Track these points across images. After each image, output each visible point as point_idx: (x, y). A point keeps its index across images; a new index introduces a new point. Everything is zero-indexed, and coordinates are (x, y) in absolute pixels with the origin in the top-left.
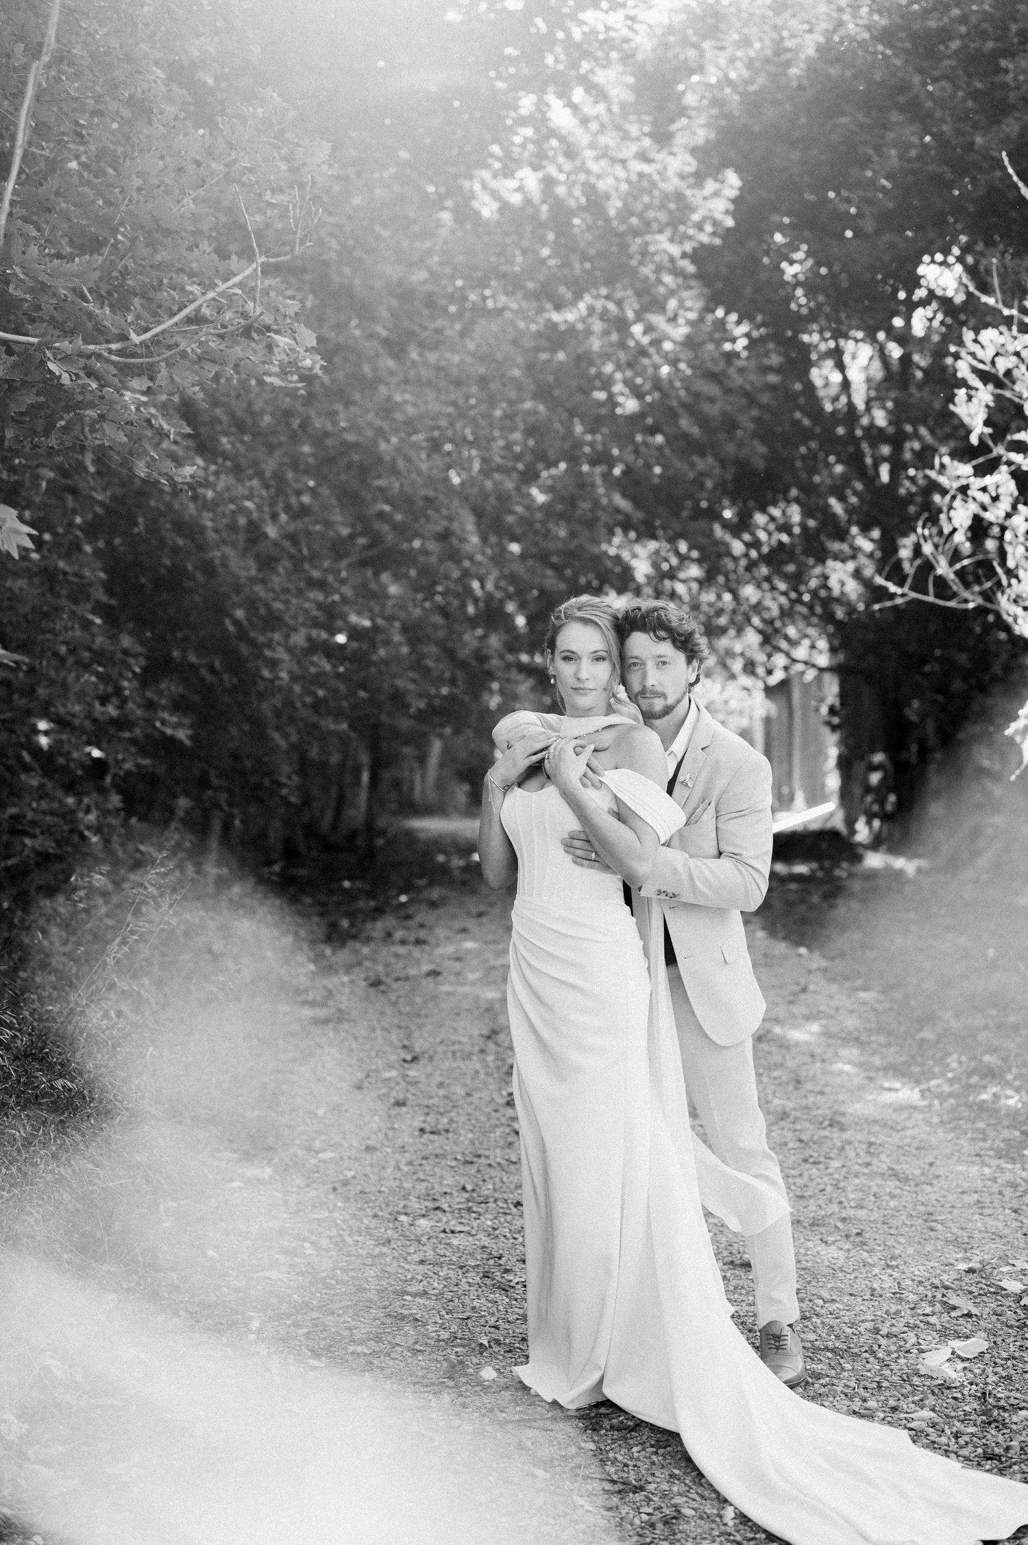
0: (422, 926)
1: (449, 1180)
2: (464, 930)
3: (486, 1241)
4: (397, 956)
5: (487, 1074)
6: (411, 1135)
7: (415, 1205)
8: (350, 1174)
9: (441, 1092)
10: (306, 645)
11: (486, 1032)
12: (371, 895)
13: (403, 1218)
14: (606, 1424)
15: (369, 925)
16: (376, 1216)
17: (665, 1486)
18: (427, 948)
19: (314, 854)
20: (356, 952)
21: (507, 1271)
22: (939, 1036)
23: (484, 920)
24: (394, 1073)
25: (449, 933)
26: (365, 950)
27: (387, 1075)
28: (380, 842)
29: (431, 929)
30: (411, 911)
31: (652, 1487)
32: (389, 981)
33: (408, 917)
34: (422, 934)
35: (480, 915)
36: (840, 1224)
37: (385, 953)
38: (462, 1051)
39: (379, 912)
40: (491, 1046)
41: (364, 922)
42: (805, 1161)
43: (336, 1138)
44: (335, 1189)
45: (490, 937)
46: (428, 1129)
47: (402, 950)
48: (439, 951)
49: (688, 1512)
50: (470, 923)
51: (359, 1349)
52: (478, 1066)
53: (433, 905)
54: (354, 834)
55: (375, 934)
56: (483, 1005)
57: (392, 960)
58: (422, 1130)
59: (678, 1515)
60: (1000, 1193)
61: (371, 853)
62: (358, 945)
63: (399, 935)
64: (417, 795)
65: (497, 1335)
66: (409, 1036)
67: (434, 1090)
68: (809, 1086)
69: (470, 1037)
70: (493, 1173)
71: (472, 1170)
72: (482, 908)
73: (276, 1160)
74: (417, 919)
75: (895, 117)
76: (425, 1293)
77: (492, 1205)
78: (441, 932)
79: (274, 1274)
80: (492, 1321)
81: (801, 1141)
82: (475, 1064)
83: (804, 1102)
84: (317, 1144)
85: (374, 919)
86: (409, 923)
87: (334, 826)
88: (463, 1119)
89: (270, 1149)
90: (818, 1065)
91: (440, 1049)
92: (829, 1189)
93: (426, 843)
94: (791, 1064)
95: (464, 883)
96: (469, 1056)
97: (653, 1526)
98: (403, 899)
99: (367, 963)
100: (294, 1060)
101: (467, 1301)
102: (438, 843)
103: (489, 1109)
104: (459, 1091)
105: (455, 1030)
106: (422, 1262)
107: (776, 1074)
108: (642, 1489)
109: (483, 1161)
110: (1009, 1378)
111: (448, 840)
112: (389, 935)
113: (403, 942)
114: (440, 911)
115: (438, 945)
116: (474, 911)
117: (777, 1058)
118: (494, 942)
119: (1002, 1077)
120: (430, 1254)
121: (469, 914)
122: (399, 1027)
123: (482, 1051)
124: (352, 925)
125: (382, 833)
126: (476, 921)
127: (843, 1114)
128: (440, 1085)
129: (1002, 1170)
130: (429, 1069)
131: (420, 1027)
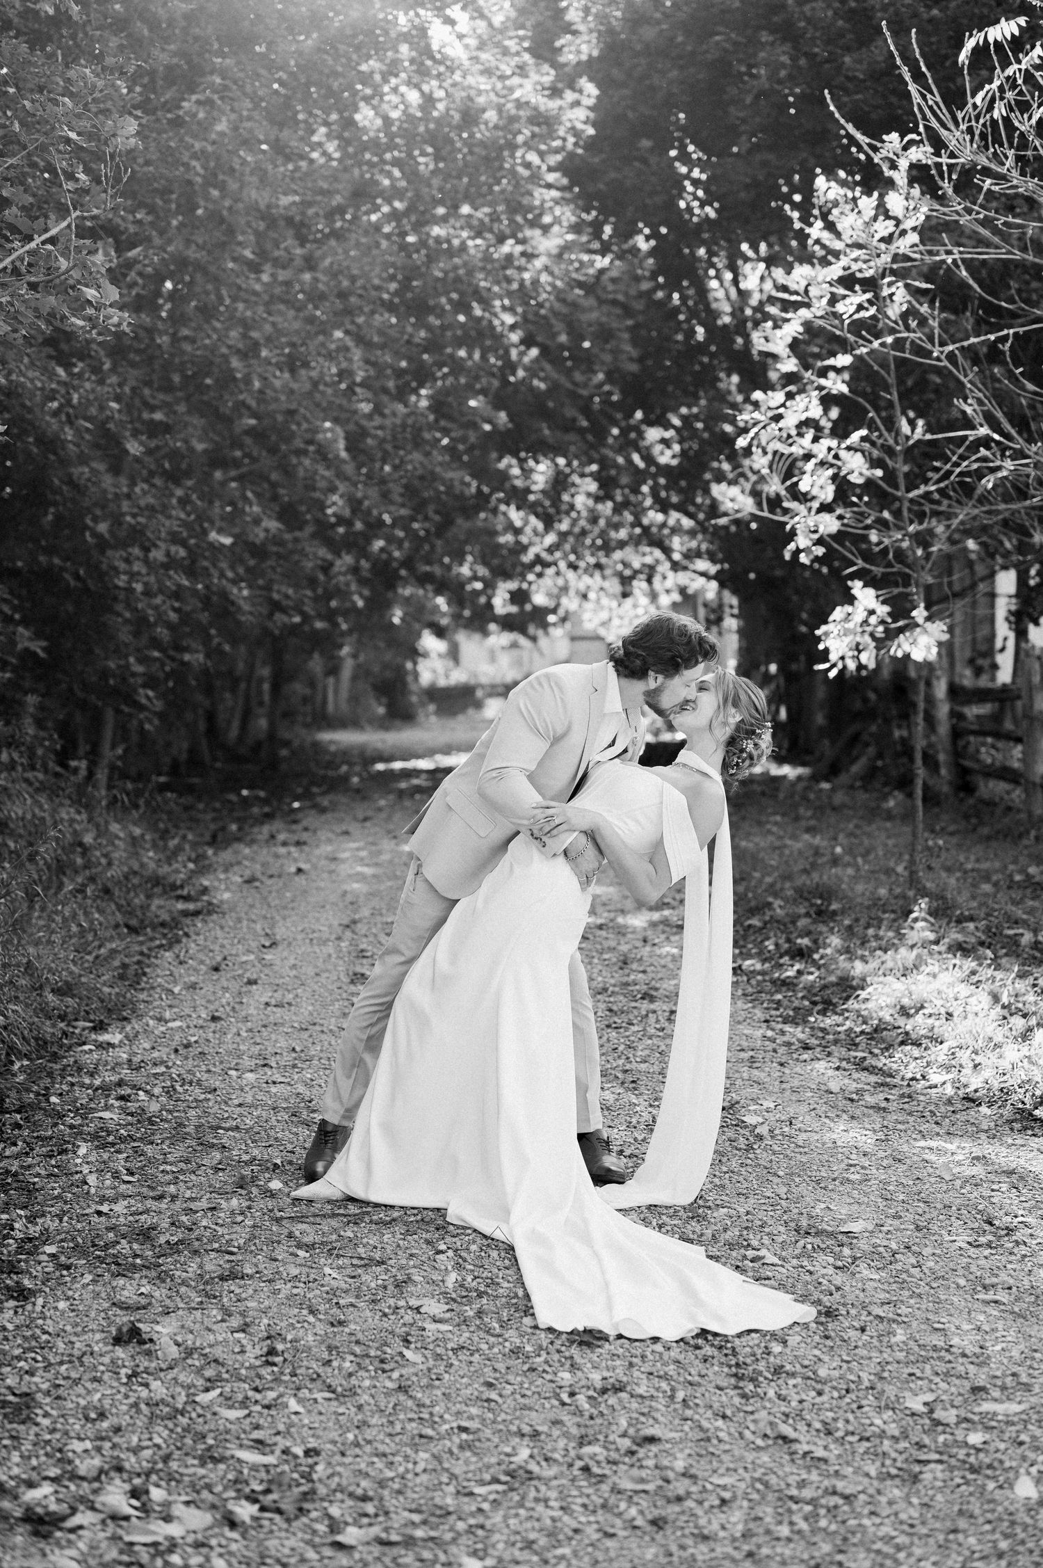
0: (306, 829)
1: (282, 1043)
2: (346, 833)
3: (301, 1088)
4: (277, 856)
5: (339, 957)
6: (257, 1008)
7: (247, 1062)
8: (193, 1039)
9: (294, 972)
10: (165, 560)
11: (346, 922)
12: (266, 802)
13: (233, 1073)
14: (367, 1219)
15: (256, 830)
16: (209, 1071)
17: (404, 1262)
18: (306, 848)
19: (218, 765)
20: (236, 852)
21: (314, 1111)
22: (766, 923)
23: (368, 824)
24: (252, 957)
25: (330, 835)
26: (247, 851)
27: (244, 958)
28: (284, 752)
29: (315, 831)
30: (300, 815)
31: (392, 1262)
32: (264, 879)
33: (295, 822)
34: (305, 836)
35: (366, 819)
36: (620, 1075)
37: (264, 854)
38: (319, 939)
39: (269, 817)
40: (348, 934)
41: (252, 826)
42: (608, 1026)
43: (187, 1011)
44: (176, 1051)
45: (370, 839)
46: (273, 1002)
47: (282, 850)
48: (317, 852)
49: (417, 1278)
50: (354, 827)
51: (168, 1168)
52: (331, 951)
53: (323, 810)
54: (258, 746)
55: (259, 837)
56: (349, 898)
57: (271, 860)
58: (267, 1004)
59: (408, 1280)
60: (775, 1051)
61: (274, 764)
62: (241, 846)
63: (282, 837)
64: (331, 707)
65: (290, 1157)
66: (272, 927)
67: (286, 971)
68: (635, 966)
69: (330, 926)
70: (324, 1037)
71: (305, 1035)
72: (369, 813)
73: (128, 1028)
74: (305, 823)
75: (765, 37)
76: (237, 1128)
77: (315, 1062)
78: (323, 835)
79: (106, 1115)
80: (290, 1147)
81: (610, 1010)
82: (330, 949)
83: (625, 979)
84: (167, 1015)
85: (262, 823)
86: (294, 827)
87: (241, 738)
88: (308, 994)
89: (125, 1019)
90: (648, 949)
91: (300, 937)
92: (621, 1048)
93: (335, 754)
94: (624, 948)
95: (358, 791)
96: (325, 942)
97: (385, 1287)
98: (296, 805)
99: (246, 863)
100: (161, 946)
101: (272, 1133)
102: (345, 755)
103: (334, 987)
104: (311, 971)
105: (318, 920)
106: (240, 1105)
107: (606, 956)
108: (383, 1263)
109: (318, 1028)
110: (723, 1186)
111: (355, 752)
112: (273, 837)
113: (284, 844)
114: (329, 816)
115: (317, 846)
116: (360, 816)
117: (613, 944)
118: (373, 844)
119: (810, 956)
120: (249, 1099)
121: (355, 819)
122: (265, 918)
123: (339, 938)
124: (240, 829)
125: (287, 744)
126: (358, 825)
127: (656, 989)
128: (294, 967)
129: (783, 1033)
130: (285, 954)
131: (284, 918)
